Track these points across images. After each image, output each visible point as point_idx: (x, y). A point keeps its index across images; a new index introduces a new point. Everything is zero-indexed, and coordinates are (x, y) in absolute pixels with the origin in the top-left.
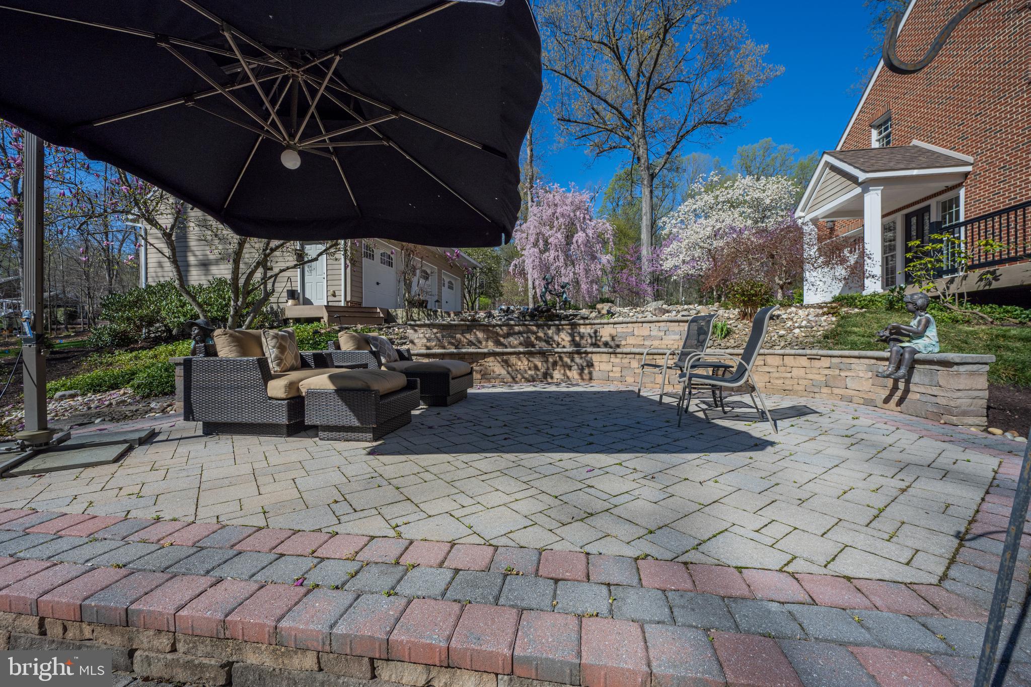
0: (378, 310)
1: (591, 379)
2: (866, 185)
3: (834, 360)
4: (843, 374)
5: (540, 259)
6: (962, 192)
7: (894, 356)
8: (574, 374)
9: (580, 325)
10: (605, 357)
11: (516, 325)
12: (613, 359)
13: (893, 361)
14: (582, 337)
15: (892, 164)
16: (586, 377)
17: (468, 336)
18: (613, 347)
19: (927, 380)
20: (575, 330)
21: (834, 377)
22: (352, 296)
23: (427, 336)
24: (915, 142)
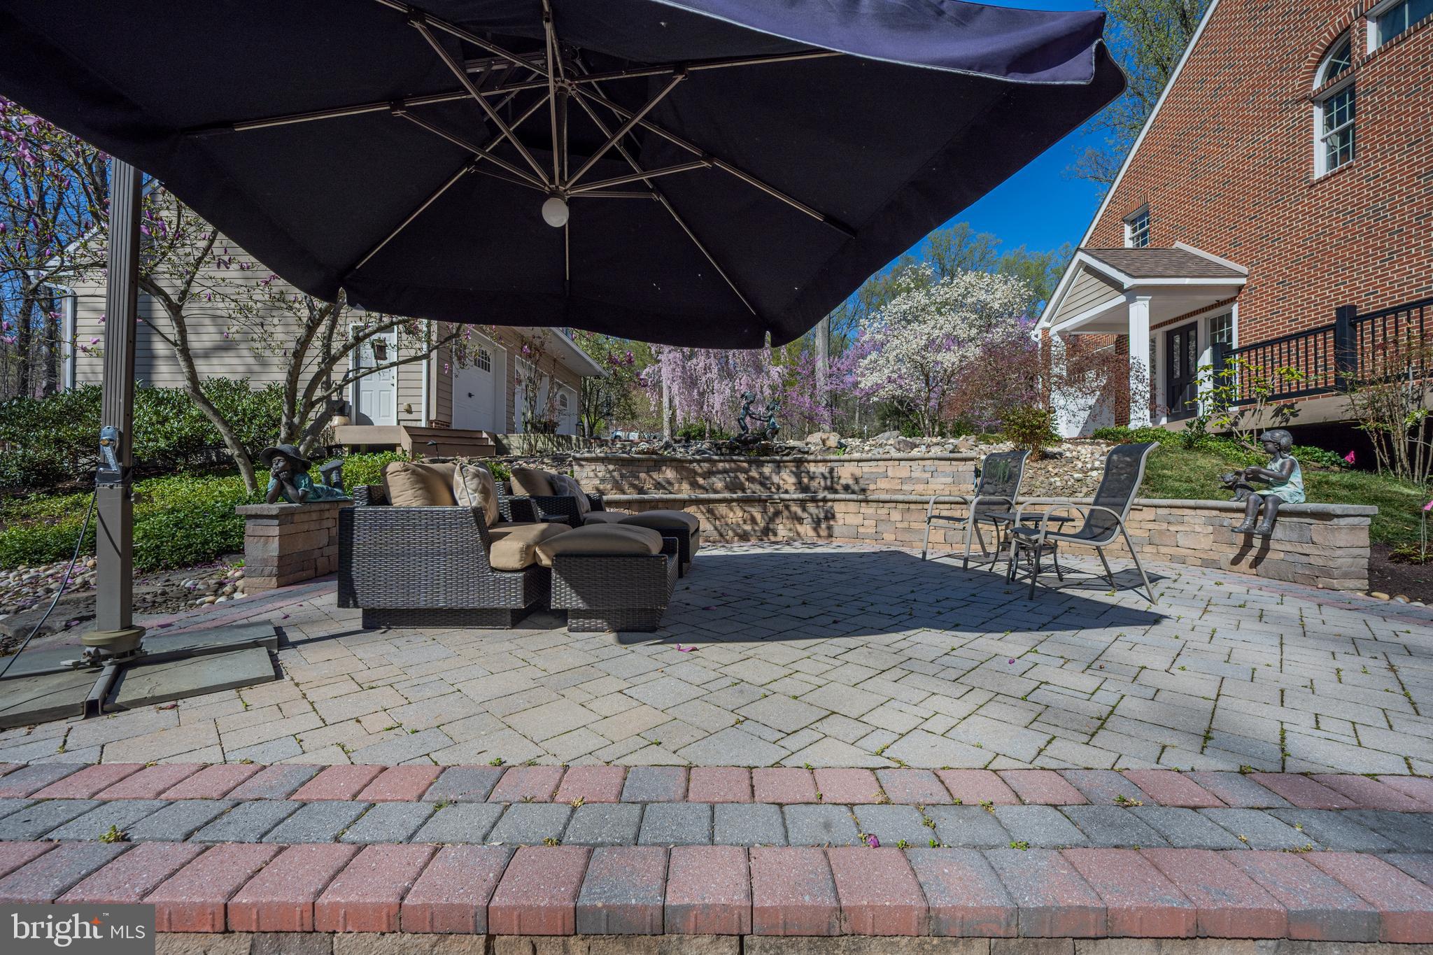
0: (485, 435)
1: (830, 536)
2: (1132, 294)
3: (1160, 511)
4: (1173, 528)
5: (684, 367)
6: (1235, 308)
7: (1251, 506)
8: (806, 529)
9: (808, 461)
10: (852, 507)
11: (720, 461)
12: (864, 509)
13: (1251, 513)
14: (812, 478)
15: (1160, 269)
16: (824, 533)
17: (655, 475)
18: (859, 492)
19: (1295, 536)
20: (802, 469)
21: (1161, 532)
22: (438, 413)
23: (600, 475)
24: (1178, 244)
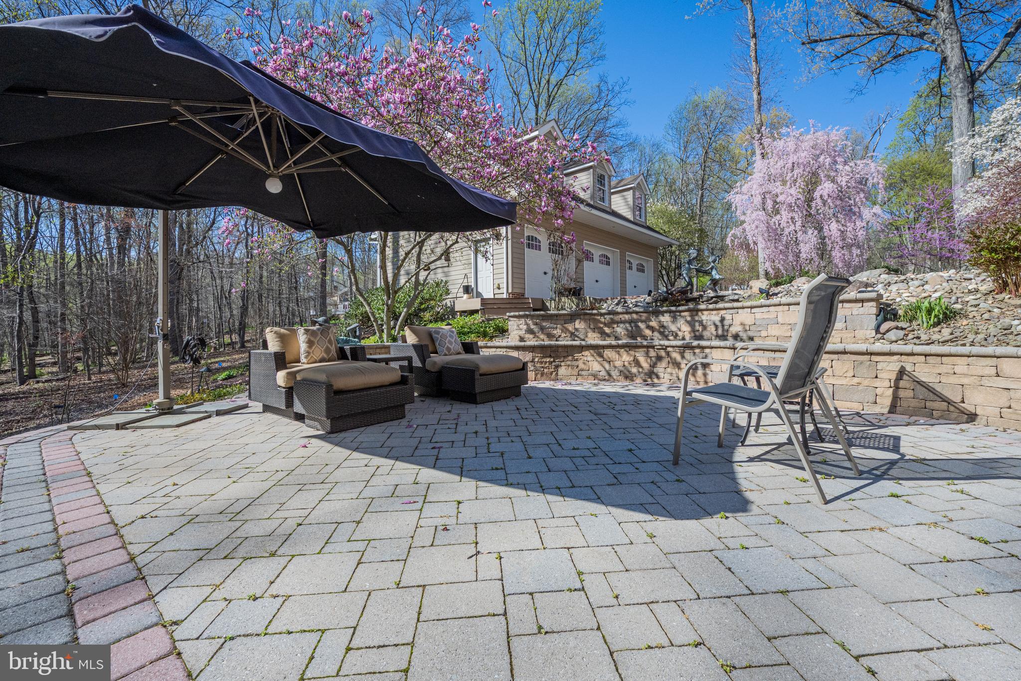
0: (530, 301)
5: (768, 223)
9: (702, 310)
10: (727, 354)
14: (705, 327)
17: (568, 326)
18: (745, 341)
20: (697, 318)
22: (512, 288)
